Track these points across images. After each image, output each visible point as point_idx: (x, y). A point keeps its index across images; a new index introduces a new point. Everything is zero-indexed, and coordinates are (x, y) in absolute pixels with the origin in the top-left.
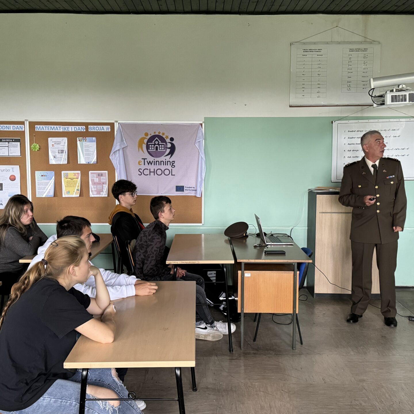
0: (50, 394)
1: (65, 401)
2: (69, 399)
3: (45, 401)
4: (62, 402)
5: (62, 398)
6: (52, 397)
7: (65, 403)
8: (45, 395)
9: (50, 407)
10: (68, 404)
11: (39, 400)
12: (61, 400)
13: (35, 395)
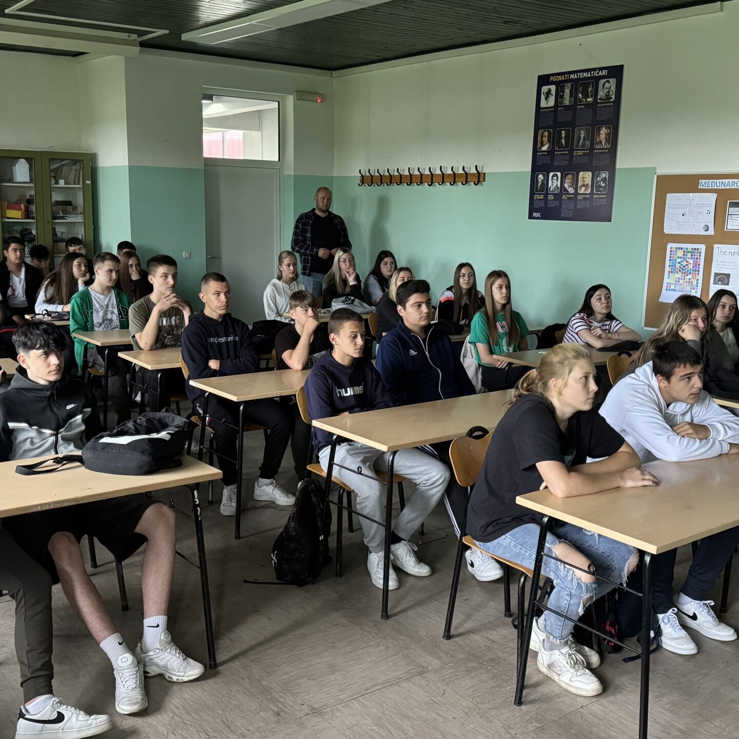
0: (513, 536)
1: (524, 550)
2: (529, 549)
3: (506, 541)
4: (521, 549)
5: (523, 544)
6: (514, 540)
7: (524, 552)
8: (508, 535)
9: (509, 550)
10: (527, 554)
11: (501, 538)
12: (521, 547)
13: (499, 530)
